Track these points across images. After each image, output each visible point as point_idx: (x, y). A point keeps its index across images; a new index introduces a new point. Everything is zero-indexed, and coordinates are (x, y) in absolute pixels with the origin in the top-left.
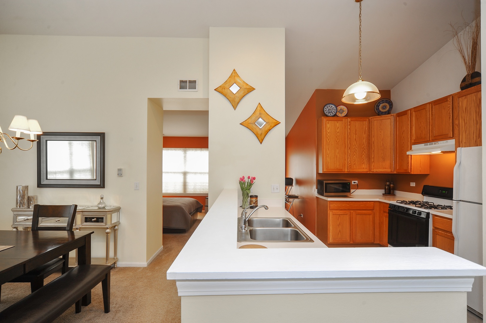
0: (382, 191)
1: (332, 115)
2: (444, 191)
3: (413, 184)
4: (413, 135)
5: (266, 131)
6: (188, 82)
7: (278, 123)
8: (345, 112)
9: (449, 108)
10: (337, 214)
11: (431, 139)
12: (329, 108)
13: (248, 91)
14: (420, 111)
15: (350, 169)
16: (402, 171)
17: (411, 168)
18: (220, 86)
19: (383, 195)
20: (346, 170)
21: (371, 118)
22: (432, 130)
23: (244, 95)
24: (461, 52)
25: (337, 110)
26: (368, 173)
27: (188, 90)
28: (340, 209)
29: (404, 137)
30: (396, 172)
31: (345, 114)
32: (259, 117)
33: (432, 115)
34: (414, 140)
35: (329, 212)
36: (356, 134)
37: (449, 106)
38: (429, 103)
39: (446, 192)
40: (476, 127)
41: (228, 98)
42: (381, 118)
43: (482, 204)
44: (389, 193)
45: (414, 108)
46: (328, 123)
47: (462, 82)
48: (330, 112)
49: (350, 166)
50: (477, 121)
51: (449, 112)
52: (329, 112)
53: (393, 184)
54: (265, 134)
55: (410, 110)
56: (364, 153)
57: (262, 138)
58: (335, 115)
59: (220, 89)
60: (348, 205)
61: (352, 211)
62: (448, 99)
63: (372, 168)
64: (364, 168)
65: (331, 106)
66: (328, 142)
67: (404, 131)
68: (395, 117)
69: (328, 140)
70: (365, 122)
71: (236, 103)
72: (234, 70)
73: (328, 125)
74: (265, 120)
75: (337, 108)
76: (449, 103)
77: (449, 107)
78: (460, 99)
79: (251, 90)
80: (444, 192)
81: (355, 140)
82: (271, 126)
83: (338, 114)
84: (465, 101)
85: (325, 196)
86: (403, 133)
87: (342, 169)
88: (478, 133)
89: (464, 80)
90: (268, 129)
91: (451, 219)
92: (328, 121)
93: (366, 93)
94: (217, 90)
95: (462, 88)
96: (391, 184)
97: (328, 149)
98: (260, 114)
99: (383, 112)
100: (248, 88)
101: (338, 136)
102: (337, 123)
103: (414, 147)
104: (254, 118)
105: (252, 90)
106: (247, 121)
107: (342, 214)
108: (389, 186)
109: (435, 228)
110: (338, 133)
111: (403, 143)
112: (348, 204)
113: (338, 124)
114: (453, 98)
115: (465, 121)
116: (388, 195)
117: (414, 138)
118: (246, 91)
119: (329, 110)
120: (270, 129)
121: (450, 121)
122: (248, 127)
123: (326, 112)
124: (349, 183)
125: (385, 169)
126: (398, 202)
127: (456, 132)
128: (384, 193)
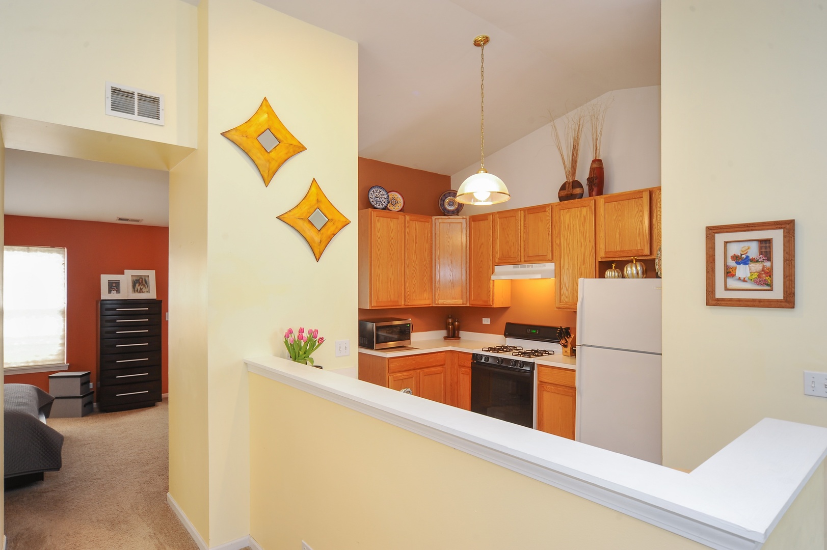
0: (444, 333)
1: (381, 206)
2: (534, 329)
3: (486, 321)
4: (497, 252)
5: (329, 237)
6: (136, 97)
7: (347, 223)
8: (399, 205)
9: (548, 222)
10: (400, 378)
11: (522, 260)
12: (377, 194)
13: (294, 151)
14: (508, 218)
15: (409, 301)
16: (479, 303)
17: (493, 299)
18: (235, 129)
19: (445, 339)
20: (403, 303)
21: (435, 219)
22: (524, 248)
23: (286, 158)
24: (560, 149)
25: (388, 198)
26: (430, 306)
27: (136, 116)
28: (404, 369)
29: (482, 253)
30: (470, 304)
31: (400, 208)
32: (316, 207)
33: (524, 226)
34: (499, 259)
35: (387, 377)
36: (416, 243)
37: (548, 218)
38: (520, 210)
39: (536, 332)
40: (581, 250)
41: (254, 158)
42: (449, 221)
43: (661, 354)
44: (453, 335)
45: (498, 212)
46: (378, 221)
47: (560, 190)
48: (379, 201)
49: (409, 295)
50: (581, 243)
51: (547, 226)
52: (377, 201)
53: (458, 321)
54: (327, 242)
55: (493, 214)
56: (426, 274)
57: (321, 250)
58: (386, 208)
59: (235, 136)
60: (414, 362)
61: (419, 371)
62: (547, 209)
63: (436, 297)
64: (425, 299)
65: (378, 191)
66: (379, 254)
67: (482, 244)
68: (468, 220)
69: (379, 250)
70: (427, 223)
71: (271, 172)
72: (265, 98)
73: (378, 225)
74: (327, 215)
75: (388, 196)
76: (547, 214)
77: (547, 220)
78: (562, 212)
79: (300, 150)
80: (534, 331)
81: (415, 252)
82: (337, 228)
83: (390, 207)
84: (568, 216)
85: (376, 350)
86: (480, 247)
87: (398, 301)
88: (582, 258)
89: (563, 188)
90: (333, 232)
91: (574, 371)
92: (378, 218)
93: (490, 193)
94: (228, 135)
95: (562, 199)
96: (456, 321)
97: (379, 266)
98: (318, 201)
99: (449, 211)
100: (295, 146)
101: (392, 244)
102: (391, 221)
103: (497, 268)
104: (307, 207)
105: (302, 149)
106: (291, 213)
107: (407, 377)
108: (453, 324)
109: (541, 383)
110: (392, 239)
111: (481, 261)
112: (414, 360)
113: (393, 224)
114: (552, 208)
115: (568, 240)
116: (453, 339)
117: (498, 256)
118: (291, 150)
119: (376, 197)
120: (335, 233)
121: (549, 238)
122: (294, 226)
123: (372, 200)
124: (408, 324)
125: (455, 299)
126: (484, 349)
127: (556, 253)
128: (446, 336)
